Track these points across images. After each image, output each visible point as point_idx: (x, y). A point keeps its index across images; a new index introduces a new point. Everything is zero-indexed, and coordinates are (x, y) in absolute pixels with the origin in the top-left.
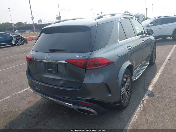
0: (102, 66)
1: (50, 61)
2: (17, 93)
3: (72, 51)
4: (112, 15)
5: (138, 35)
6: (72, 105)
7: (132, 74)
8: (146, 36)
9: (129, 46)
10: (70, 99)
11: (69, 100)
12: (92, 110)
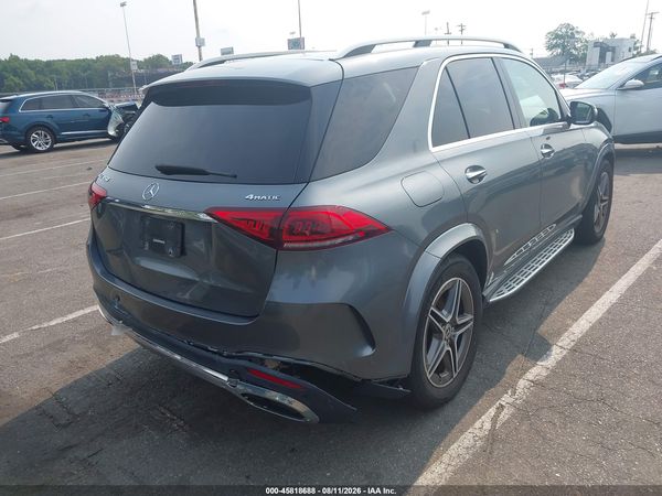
0: (340, 240)
1: (169, 212)
2: (46, 325)
3: (235, 177)
4: (418, 44)
5: (535, 122)
6: (226, 379)
7: (483, 279)
8: (565, 129)
9: (474, 168)
10: (221, 355)
11: (217, 357)
12: (298, 406)
